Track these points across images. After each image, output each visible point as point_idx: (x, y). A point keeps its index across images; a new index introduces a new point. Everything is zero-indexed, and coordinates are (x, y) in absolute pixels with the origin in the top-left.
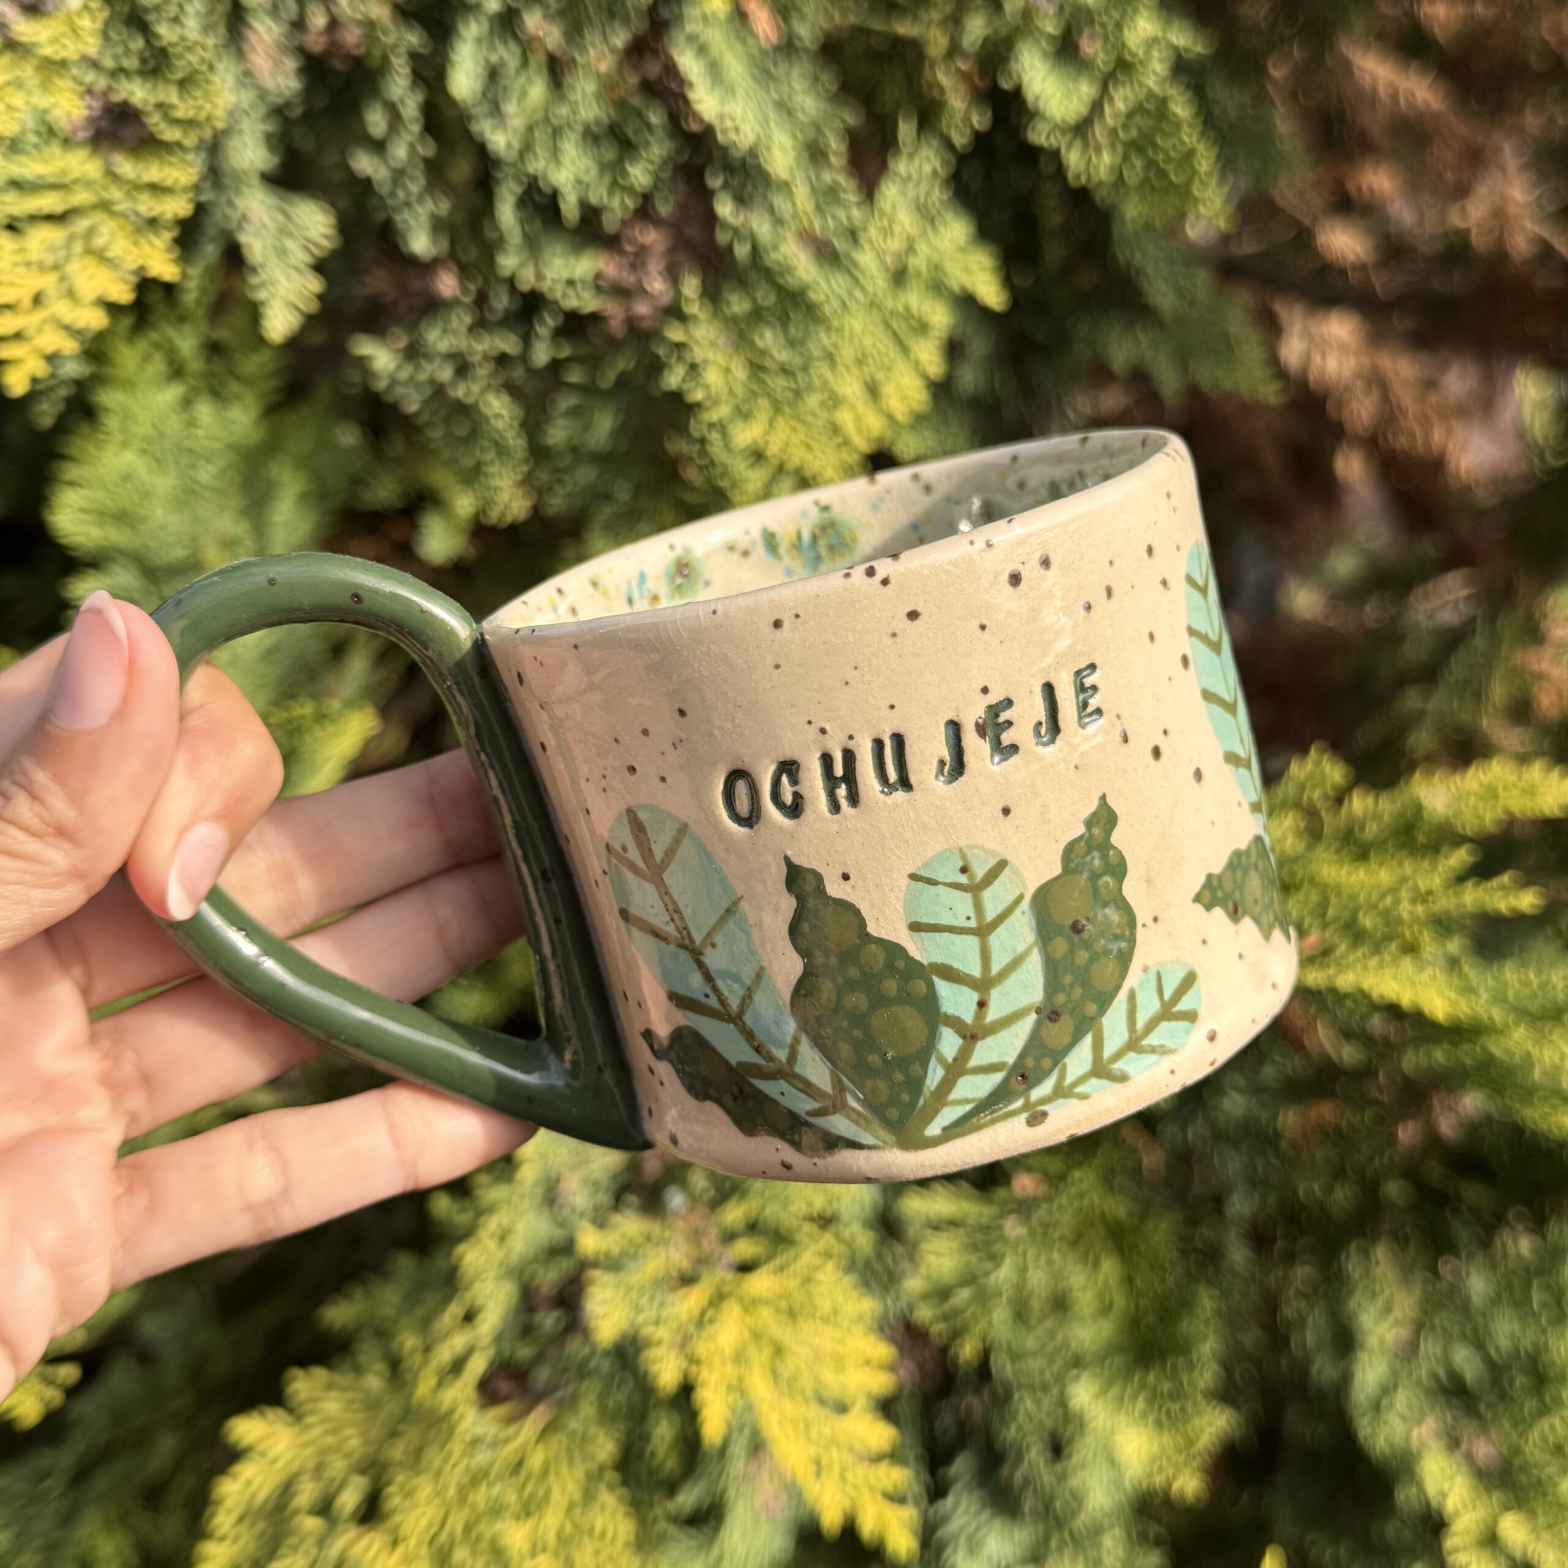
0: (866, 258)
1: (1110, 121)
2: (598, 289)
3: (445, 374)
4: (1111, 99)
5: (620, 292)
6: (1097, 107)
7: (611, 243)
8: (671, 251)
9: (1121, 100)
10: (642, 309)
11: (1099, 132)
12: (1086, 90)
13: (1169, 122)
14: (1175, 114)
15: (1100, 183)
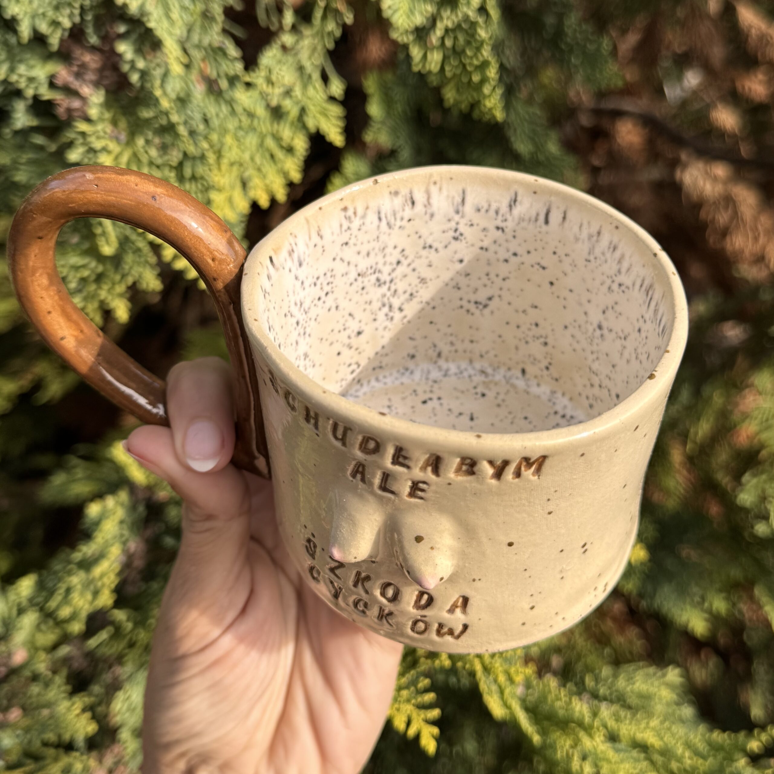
1: (440, 32)
2: (52, 85)
5: (68, 90)
6: (433, 21)
9: (447, 20)
10: (76, 104)
11: (433, 39)
13: (476, 40)
14: (479, 36)
15: (430, 72)
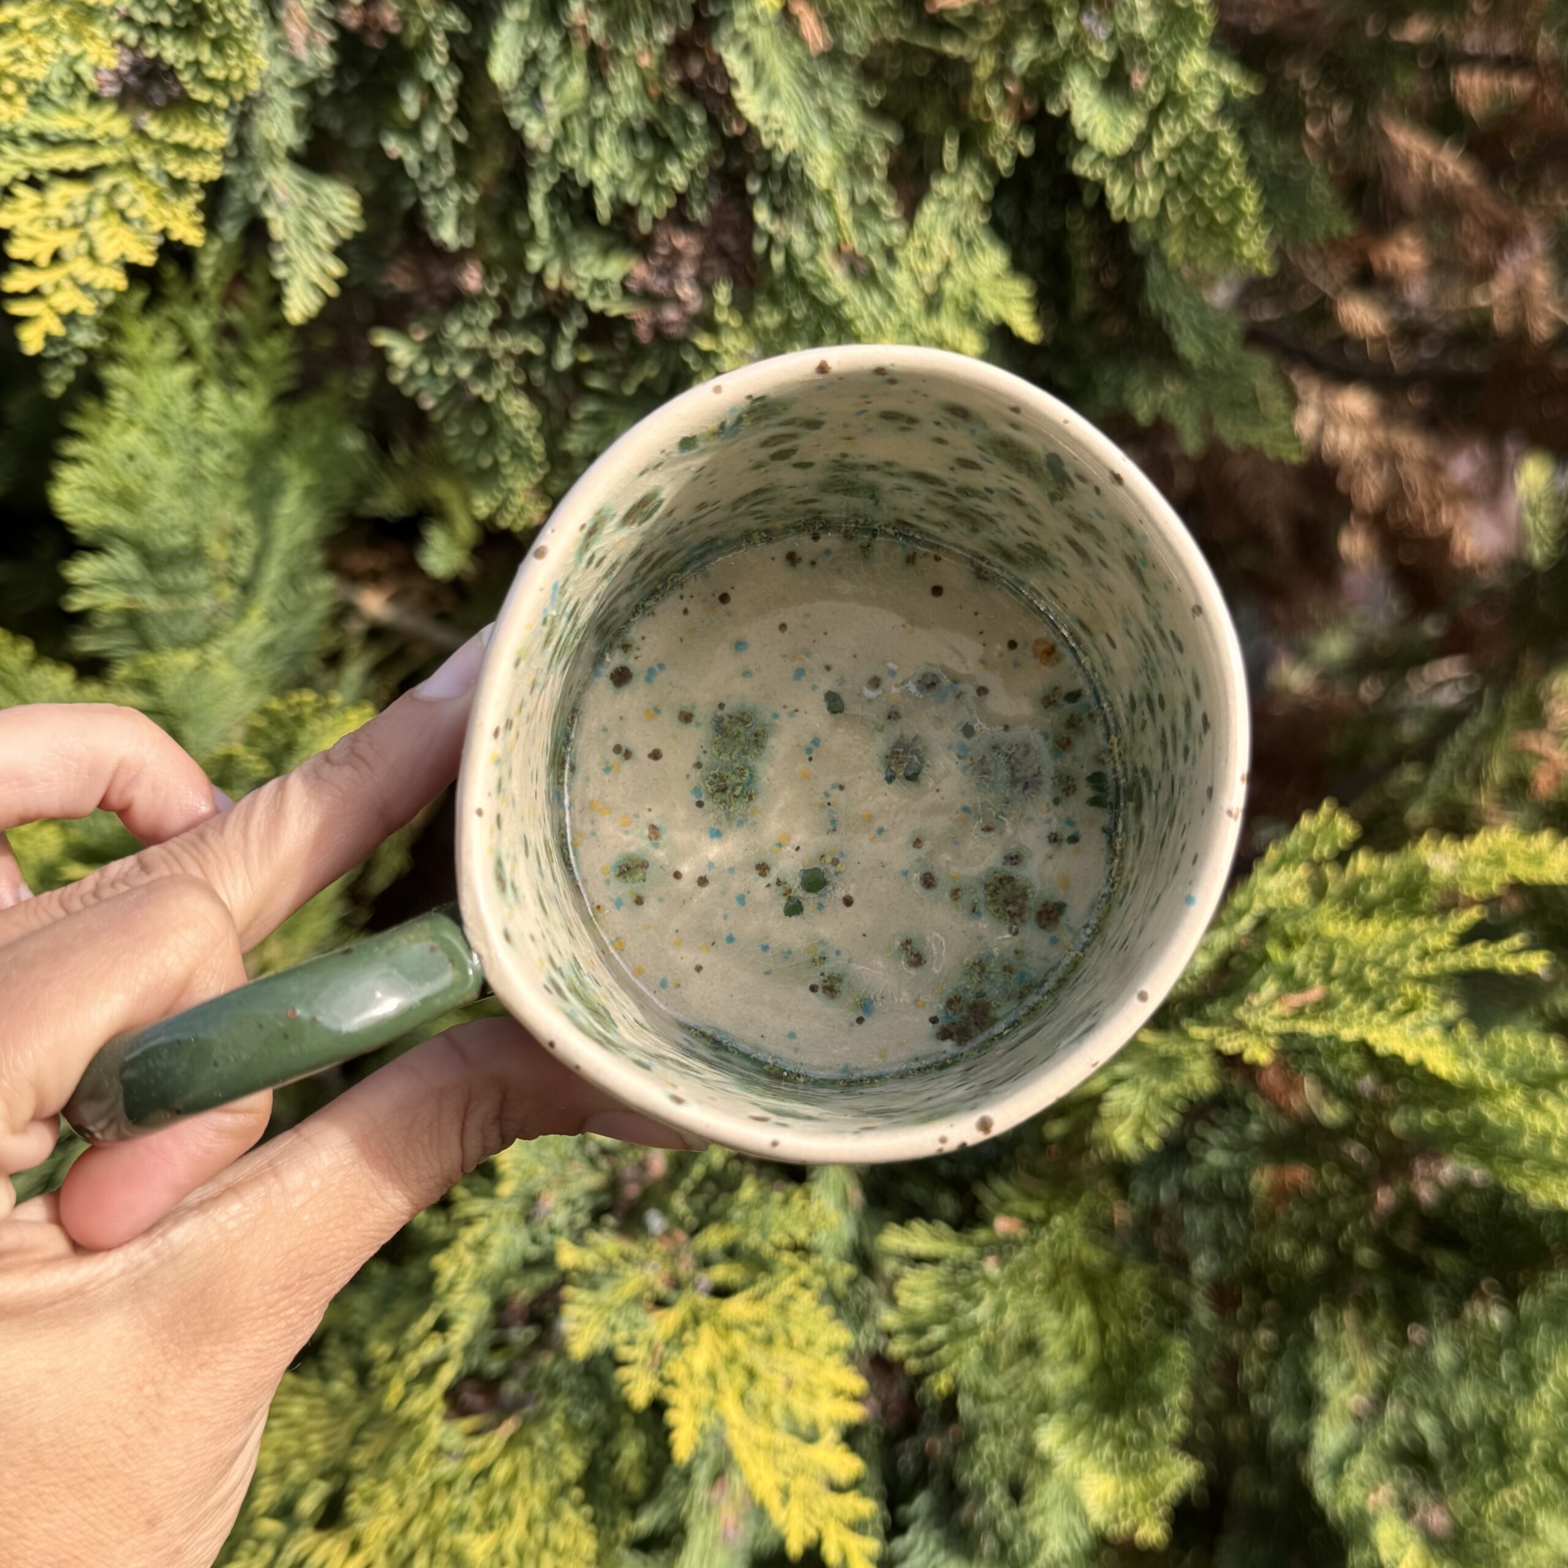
0: (901, 279)
1: (1157, 155)
2: (626, 291)
3: (465, 370)
4: (1161, 134)
5: (648, 297)
6: (1144, 140)
7: (643, 246)
8: (702, 258)
9: (1169, 136)
10: (671, 314)
11: (1146, 167)
12: (1135, 121)
13: (1217, 159)
14: (1223, 152)
15: (1142, 218)
